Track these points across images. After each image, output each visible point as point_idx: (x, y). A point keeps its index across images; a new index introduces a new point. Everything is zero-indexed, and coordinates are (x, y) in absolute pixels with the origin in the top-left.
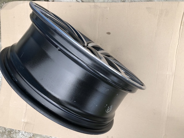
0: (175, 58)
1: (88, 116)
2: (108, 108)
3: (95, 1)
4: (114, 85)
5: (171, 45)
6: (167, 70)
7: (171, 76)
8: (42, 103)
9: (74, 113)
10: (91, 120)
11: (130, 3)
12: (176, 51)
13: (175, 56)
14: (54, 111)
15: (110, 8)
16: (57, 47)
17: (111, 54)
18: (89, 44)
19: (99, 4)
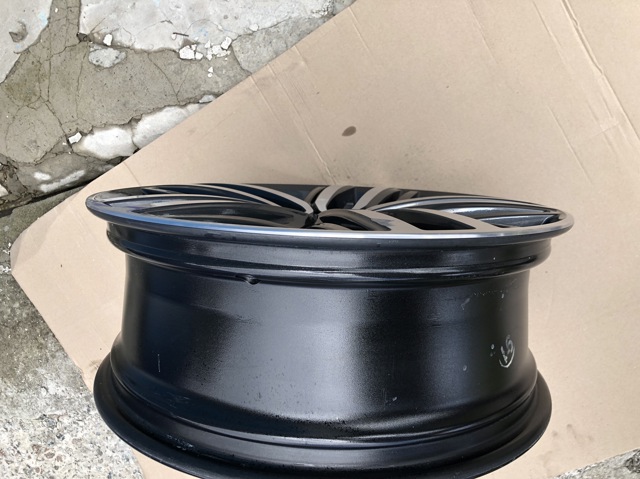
0: (594, 69)
1: (460, 415)
2: (503, 352)
3: (251, 70)
4: (478, 275)
5: (555, 39)
6: (597, 119)
7: (621, 130)
8: (306, 465)
9: (415, 434)
10: (476, 421)
11: (353, 6)
12: (583, 47)
13: (590, 62)
14: (352, 466)
15: (306, 61)
16: (241, 278)
17: (397, 186)
18: (317, 202)
19: (267, 71)
